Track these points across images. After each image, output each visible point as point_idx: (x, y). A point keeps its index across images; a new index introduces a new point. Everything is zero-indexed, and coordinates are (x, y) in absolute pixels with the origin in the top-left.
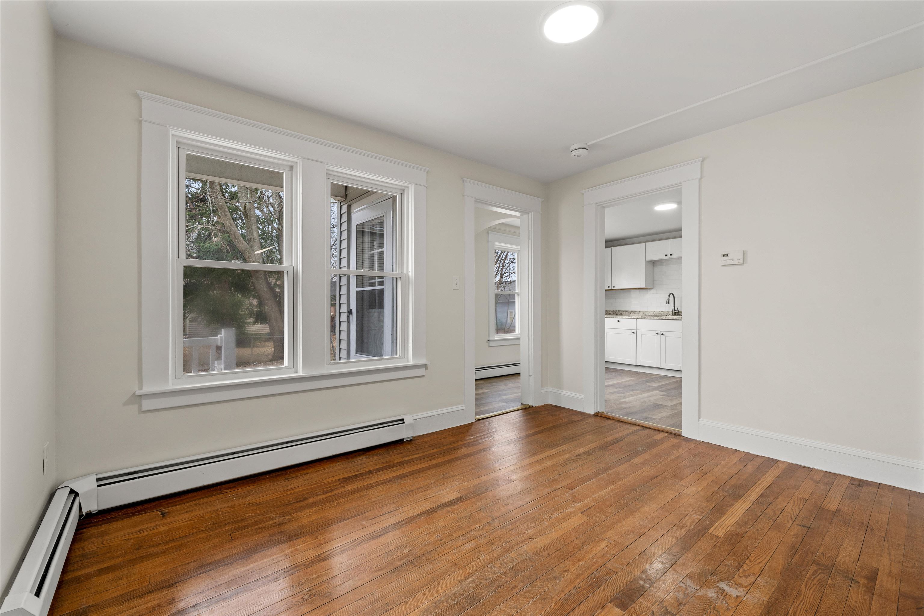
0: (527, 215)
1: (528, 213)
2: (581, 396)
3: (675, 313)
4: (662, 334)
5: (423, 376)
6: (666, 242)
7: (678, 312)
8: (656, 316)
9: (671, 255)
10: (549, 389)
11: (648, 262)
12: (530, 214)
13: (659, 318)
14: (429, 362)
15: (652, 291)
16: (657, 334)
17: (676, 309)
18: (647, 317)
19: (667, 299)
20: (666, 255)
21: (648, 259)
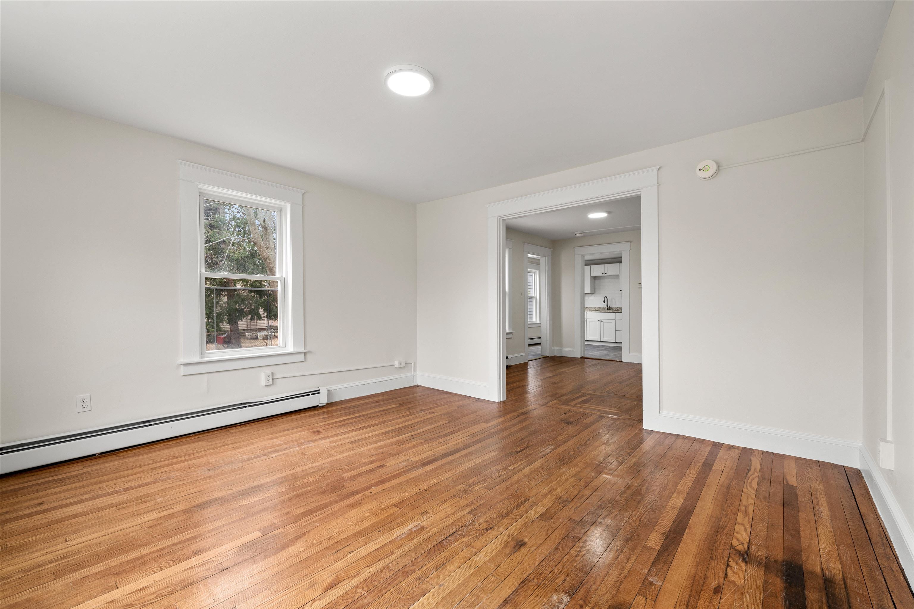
0: (545, 258)
1: (546, 257)
2: (574, 350)
3: (608, 308)
4: (602, 321)
5: (511, 338)
6: (603, 265)
7: (610, 308)
8: (597, 310)
9: (606, 273)
10: (555, 348)
11: (592, 277)
12: (546, 258)
13: (600, 311)
14: (514, 331)
15: (593, 295)
16: (599, 321)
17: (608, 306)
18: (593, 311)
19: (603, 300)
20: (603, 274)
21: (592, 276)
